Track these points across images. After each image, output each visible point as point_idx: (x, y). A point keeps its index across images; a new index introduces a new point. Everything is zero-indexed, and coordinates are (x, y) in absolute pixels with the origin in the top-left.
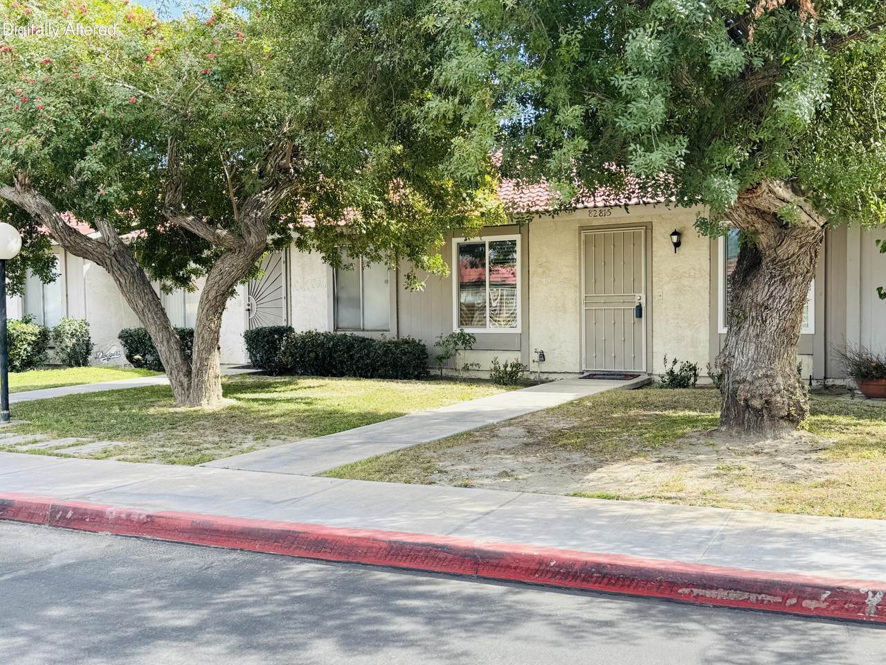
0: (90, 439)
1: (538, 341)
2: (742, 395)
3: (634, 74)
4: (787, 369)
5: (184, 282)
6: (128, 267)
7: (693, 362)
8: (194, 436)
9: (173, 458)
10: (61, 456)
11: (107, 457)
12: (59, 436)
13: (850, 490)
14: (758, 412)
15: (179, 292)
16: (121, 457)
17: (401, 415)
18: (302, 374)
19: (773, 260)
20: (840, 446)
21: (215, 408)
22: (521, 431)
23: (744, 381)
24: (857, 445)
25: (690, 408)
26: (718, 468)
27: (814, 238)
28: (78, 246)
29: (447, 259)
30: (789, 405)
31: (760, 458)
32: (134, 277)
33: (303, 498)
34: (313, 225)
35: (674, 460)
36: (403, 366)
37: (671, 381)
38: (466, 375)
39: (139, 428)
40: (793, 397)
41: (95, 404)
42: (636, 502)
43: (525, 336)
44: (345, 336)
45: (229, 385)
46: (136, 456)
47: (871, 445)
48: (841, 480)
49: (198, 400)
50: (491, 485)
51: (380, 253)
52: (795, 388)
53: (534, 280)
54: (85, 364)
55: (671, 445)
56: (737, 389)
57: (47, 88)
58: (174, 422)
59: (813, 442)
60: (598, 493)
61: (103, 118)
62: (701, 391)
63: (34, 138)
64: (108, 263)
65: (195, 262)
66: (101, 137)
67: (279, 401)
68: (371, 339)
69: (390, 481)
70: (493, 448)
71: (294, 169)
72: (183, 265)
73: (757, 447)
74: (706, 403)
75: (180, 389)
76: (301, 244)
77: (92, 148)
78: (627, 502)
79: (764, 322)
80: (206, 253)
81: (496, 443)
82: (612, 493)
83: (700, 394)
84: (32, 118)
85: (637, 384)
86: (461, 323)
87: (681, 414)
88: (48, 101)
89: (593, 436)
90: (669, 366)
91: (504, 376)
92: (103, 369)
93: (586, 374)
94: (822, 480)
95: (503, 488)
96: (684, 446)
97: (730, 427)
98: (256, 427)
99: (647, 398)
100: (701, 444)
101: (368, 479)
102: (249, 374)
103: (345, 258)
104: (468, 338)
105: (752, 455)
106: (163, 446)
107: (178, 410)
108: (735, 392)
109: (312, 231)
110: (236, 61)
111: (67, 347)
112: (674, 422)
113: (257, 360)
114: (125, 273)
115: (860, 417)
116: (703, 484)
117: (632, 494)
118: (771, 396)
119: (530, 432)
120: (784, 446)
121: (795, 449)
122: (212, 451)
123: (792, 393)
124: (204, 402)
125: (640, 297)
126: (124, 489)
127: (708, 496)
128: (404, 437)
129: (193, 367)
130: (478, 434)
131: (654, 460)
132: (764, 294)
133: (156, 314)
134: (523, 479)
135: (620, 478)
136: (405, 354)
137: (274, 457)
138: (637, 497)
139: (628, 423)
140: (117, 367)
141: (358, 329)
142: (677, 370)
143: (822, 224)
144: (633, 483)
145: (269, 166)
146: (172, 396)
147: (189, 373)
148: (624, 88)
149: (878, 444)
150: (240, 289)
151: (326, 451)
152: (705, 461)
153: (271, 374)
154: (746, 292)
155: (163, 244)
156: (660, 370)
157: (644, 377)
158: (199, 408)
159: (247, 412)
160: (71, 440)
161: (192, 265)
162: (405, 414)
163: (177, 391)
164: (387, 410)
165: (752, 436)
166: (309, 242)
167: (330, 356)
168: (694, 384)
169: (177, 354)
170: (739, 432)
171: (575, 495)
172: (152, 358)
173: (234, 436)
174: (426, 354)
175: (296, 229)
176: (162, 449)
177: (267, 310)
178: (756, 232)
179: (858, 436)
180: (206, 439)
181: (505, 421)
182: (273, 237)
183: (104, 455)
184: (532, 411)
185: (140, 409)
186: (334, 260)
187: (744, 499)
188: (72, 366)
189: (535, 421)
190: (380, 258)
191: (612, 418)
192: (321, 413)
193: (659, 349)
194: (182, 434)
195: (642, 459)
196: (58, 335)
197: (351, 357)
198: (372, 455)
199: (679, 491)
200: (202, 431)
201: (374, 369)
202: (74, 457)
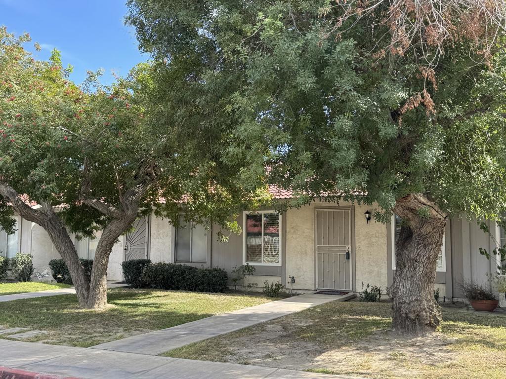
0: (28, 329)
1: (290, 271)
2: (404, 311)
3: (339, 138)
4: (429, 297)
5: (89, 234)
6: (57, 227)
7: (378, 286)
8: (89, 328)
9: (76, 342)
10: (11, 339)
11: (37, 340)
12: (10, 326)
13: (464, 370)
14: (413, 321)
15: (85, 240)
16: (46, 341)
17: (211, 315)
18: (155, 288)
19: (419, 235)
20: (459, 342)
21: (102, 310)
22: (279, 327)
23: (405, 302)
24: (468, 342)
25: (376, 315)
26: (390, 355)
27: (441, 224)
28: (29, 214)
29: (240, 224)
30: (430, 317)
31: (414, 349)
32: (60, 233)
33: (150, 370)
34: (165, 202)
35: (366, 350)
36: (213, 284)
37: (366, 297)
38: (249, 290)
39: (57, 322)
40: (433, 313)
41: (32, 305)
42: (343, 376)
43: (284, 267)
44: (181, 265)
45: (112, 294)
46: (54, 341)
47: (477, 341)
48: (459, 363)
49: (92, 305)
50: (261, 363)
51: (202, 219)
52: (433, 307)
53: (289, 236)
54: (29, 280)
55: (364, 339)
56: (401, 307)
57: (17, 130)
58: (78, 318)
59: (445, 339)
60: (321, 369)
61: (48, 147)
62: (382, 304)
63: (8, 157)
64: (46, 224)
65: (96, 222)
66: (46, 157)
67: (140, 305)
68: (195, 268)
69: (201, 359)
70: (263, 338)
71: (155, 173)
72: (89, 224)
73: (412, 341)
74: (386, 312)
75: (82, 298)
76: (157, 213)
77: (41, 163)
78: (338, 376)
79: (415, 269)
80: (103, 218)
81: (264, 335)
82: (330, 370)
83: (382, 306)
84: (8, 146)
85: (347, 298)
86: (247, 259)
87: (371, 318)
88: (17, 137)
89: (320, 332)
90: (365, 288)
91: (271, 291)
92: (39, 283)
93: (318, 291)
94: (448, 363)
95: (267, 365)
96: (372, 340)
97: (398, 329)
98: (125, 322)
99: (352, 307)
100: (381, 339)
101: (189, 358)
102: (124, 287)
103: (182, 222)
104: (251, 268)
105: (409, 347)
106: (70, 334)
107: (81, 310)
108: (400, 308)
109: (164, 206)
110: (125, 119)
111: (19, 270)
112: (367, 324)
113: (128, 279)
114: (55, 230)
115: (471, 323)
116: (382, 365)
117: (341, 370)
118: (420, 312)
119: (285, 328)
120: (428, 341)
121: (434, 343)
122: (99, 338)
123: (431, 310)
124: (96, 306)
125: (349, 248)
126: (46, 362)
127: (384, 373)
128: (212, 330)
129: (91, 285)
130: (254, 329)
131: (354, 348)
132: (415, 253)
133: (71, 254)
134: (279, 360)
135: (335, 360)
136: (215, 277)
137: (134, 343)
138: (344, 372)
139: (341, 324)
140: (46, 282)
141: (188, 262)
142: (369, 290)
143: (444, 216)
144: (342, 363)
145: (141, 172)
146: (77, 301)
147: (88, 289)
148: (334, 144)
149: (480, 341)
150: (121, 238)
151: (165, 339)
152: (383, 350)
153: (136, 287)
154: (405, 252)
155: (78, 213)
156: (360, 290)
157: (351, 294)
158: (93, 310)
159: (121, 312)
160: (17, 329)
161: (95, 224)
162: (213, 315)
163: (80, 299)
164: (203, 312)
165: (410, 335)
166: (162, 212)
167: (172, 277)
168: (379, 299)
169: (82, 278)
170: (402, 333)
171: (308, 371)
172: (68, 277)
173: (111, 328)
174: (226, 277)
175: (155, 205)
176: (69, 336)
177: (136, 250)
178: (409, 220)
179: (470, 335)
180: (95, 330)
181: (270, 320)
182: (142, 209)
183: (36, 340)
184: (286, 314)
185: (58, 310)
186: (176, 223)
187: (405, 375)
188: (21, 281)
189: (288, 321)
190: (202, 222)
191: (331, 320)
192: (164, 314)
193: (359, 278)
194: (82, 326)
195: (347, 348)
196: (14, 262)
197: (184, 278)
198: (192, 342)
199: (368, 369)
200: (93, 325)
201: (196, 286)
202: (18, 340)
